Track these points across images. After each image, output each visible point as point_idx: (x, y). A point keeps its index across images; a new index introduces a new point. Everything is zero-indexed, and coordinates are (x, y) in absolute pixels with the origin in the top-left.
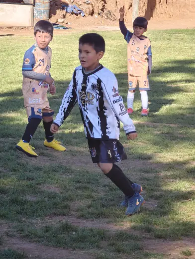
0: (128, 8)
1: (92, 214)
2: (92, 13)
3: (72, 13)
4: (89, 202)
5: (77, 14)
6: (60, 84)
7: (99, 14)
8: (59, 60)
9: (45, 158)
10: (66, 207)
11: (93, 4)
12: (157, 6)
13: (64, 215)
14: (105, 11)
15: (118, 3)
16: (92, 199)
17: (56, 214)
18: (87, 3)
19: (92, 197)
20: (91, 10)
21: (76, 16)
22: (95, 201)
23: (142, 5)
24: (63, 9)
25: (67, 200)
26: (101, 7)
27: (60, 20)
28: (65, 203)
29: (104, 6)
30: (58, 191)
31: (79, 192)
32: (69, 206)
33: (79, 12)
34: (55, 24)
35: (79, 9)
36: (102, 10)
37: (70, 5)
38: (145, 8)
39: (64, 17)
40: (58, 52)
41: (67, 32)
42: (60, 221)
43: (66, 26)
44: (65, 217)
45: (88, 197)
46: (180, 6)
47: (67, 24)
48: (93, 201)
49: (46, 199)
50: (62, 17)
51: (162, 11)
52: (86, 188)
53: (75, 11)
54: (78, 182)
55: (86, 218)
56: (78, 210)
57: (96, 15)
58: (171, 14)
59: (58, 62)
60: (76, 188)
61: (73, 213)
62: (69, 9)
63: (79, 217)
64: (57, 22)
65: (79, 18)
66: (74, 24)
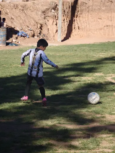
0: (55, 32)
2: (33, 36)
3: (22, 36)
5: (24, 37)
7: (38, 36)
11: (34, 30)
12: (73, 31)
14: (42, 34)
15: (49, 30)
18: (30, 30)
20: (33, 34)
23: (64, 31)
24: (16, 34)
26: (39, 32)
27: (14, 40)
29: (41, 31)
33: (25, 35)
34: (11, 43)
35: (25, 34)
36: (40, 34)
37: (20, 31)
38: (66, 32)
41: (17, 48)
43: (17, 44)
46: (87, 30)
47: (18, 42)
50: (16, 38)
51: (76, 33)
57: (36, 37)
58: (81, 35)
62: (20, 34)
64: (12, 41)
65: (25, 39)
66: (22, 43)
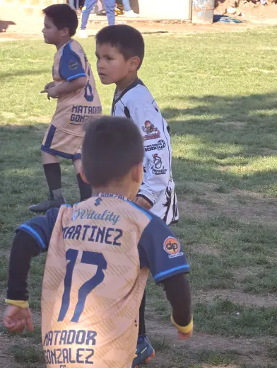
1: (265, 287)
3: (249, 1)
4: (261, 269)
5: (254, 2)
6: (227, 101)
8: (228, 66)
9: (201, 207)
10: (228, 276)
13: (224, 288)
16: (265, 266)
17: (213, 287)
19: (266, 263)
21: (253, 5)
22: (270, 268)
25: (230, 266)
27: (231, 10)
28: (226, 271)
30: (216, 253)
31: (248, 255)
32: (232, 276)
34: (223, 16)
39: (236, 5)
40: (226, 56)
41: (241, 28)
42: (218, 297)
43: (239, 18)
44: (225, 291)
45: (260, 262)
47: (240, 15)
48: (267, 268)
49: (200, 265)
50: (234, 5)
52: (257, 249)
54: (247, 241)
55: (256, 293)
56: (244, 282)
59: (226, 70)
60: (244, 250)
61: (239, 285)
63: (246, 291)
64: (226, 12)
65: (257, 6)
66: (251, 17)
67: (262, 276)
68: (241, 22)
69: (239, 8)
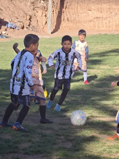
0: (45, 24)
1: (33, 152)
2: (23, 28)
3: (11, 28)
4: (30, 144)
5: (13, 29)
6: (6, 71)
7: (27, 28)
8: (5, 57)
10: (16, 148)
11: (23, 22)
12: (62, 22)
13: (15, 153)
14: (31, 26)
15: (39, 21)
16: (31, 142)
17: (10, 152)
18: (20, 21)
20: (22, 25)
21: (13, 30)
22: (34, 143)
23: (53, 22)
24: (5, 25)
25: (17, 143)
26: (28, 24)
27: (4, 32)
28: (16, 145)
29: (30, 23)
30: (10, 138)
31: (23, 138)
32: (18, 147)
33: (15, 27)
34: (0, 35)
35: (15, 25)
36: (29, 25)
37: (9, 23)
38: (55, 24)
39: (6, 30)
40: (4, 52)
41: (8, 40)
42: (13, 157)
43: (7, 36)
44: (16, 154)
45: (29, 141)
46: (76, 22)
47: (8, 34)
48: (33, 143)
49: (4, 143)
50: (5, 30)
51: (65, 25)
52: (28, 136)
53: (12, 27)
55: (29, 154)
56: (23, 150)
57: (25, 29)
58: (71, 27)
59: (4, 58)
60: (22, 136)
61: (21, 151)
62: (9, 26)
63: (25, 154)
64: (2, 33)
65: (15, 31)
66: (12, 35)
67: (30, 147)
68: (8, 37)
69: (7, 31)
